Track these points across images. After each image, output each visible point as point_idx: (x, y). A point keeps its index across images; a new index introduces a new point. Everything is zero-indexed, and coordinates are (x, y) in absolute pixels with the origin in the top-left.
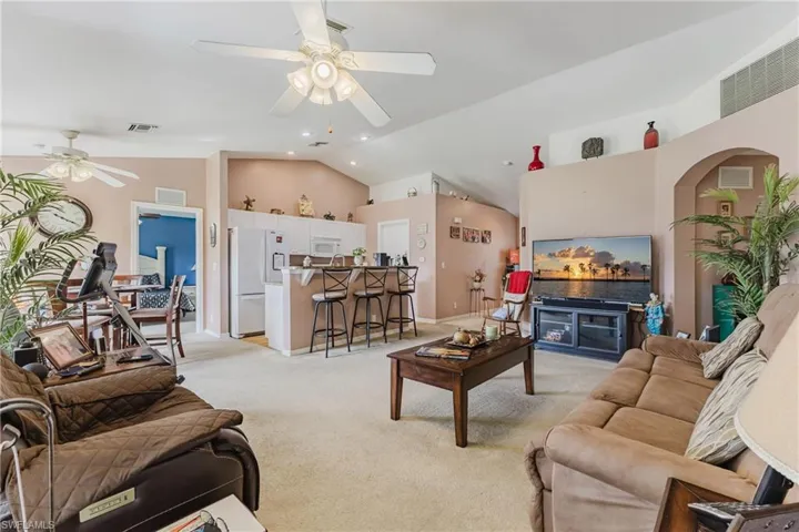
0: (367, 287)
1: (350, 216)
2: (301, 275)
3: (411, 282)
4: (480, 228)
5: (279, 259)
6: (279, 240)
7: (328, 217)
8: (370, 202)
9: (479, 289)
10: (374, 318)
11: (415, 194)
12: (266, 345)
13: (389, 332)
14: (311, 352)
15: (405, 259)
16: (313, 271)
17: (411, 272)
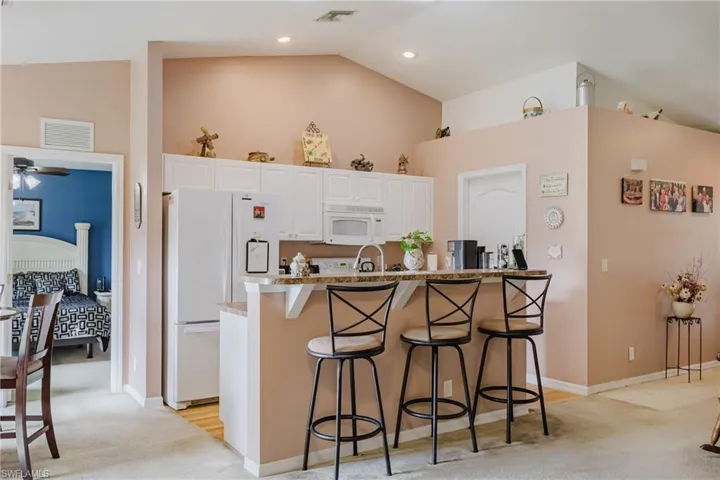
0: (431, 324)
1: (403, 162)
2: (285, 294)
3: (533, 310)
4: (690, 179)
5: (258, 250)
6: (259, 213)
7: (360, 165)
8: (444, 133)
9: (688, 319)
10: (448, 389)
11: (539, 111)
12: (220, 439)
13: (482, 419)
14: (305, 468)
15: (518, 254)
16: (311, 287)
17: (534, 288)
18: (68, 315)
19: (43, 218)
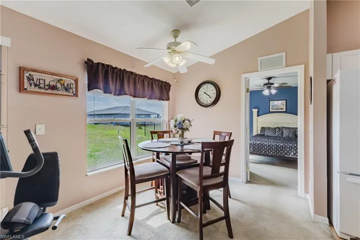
18: (288, 146)
19: (288, 105)
